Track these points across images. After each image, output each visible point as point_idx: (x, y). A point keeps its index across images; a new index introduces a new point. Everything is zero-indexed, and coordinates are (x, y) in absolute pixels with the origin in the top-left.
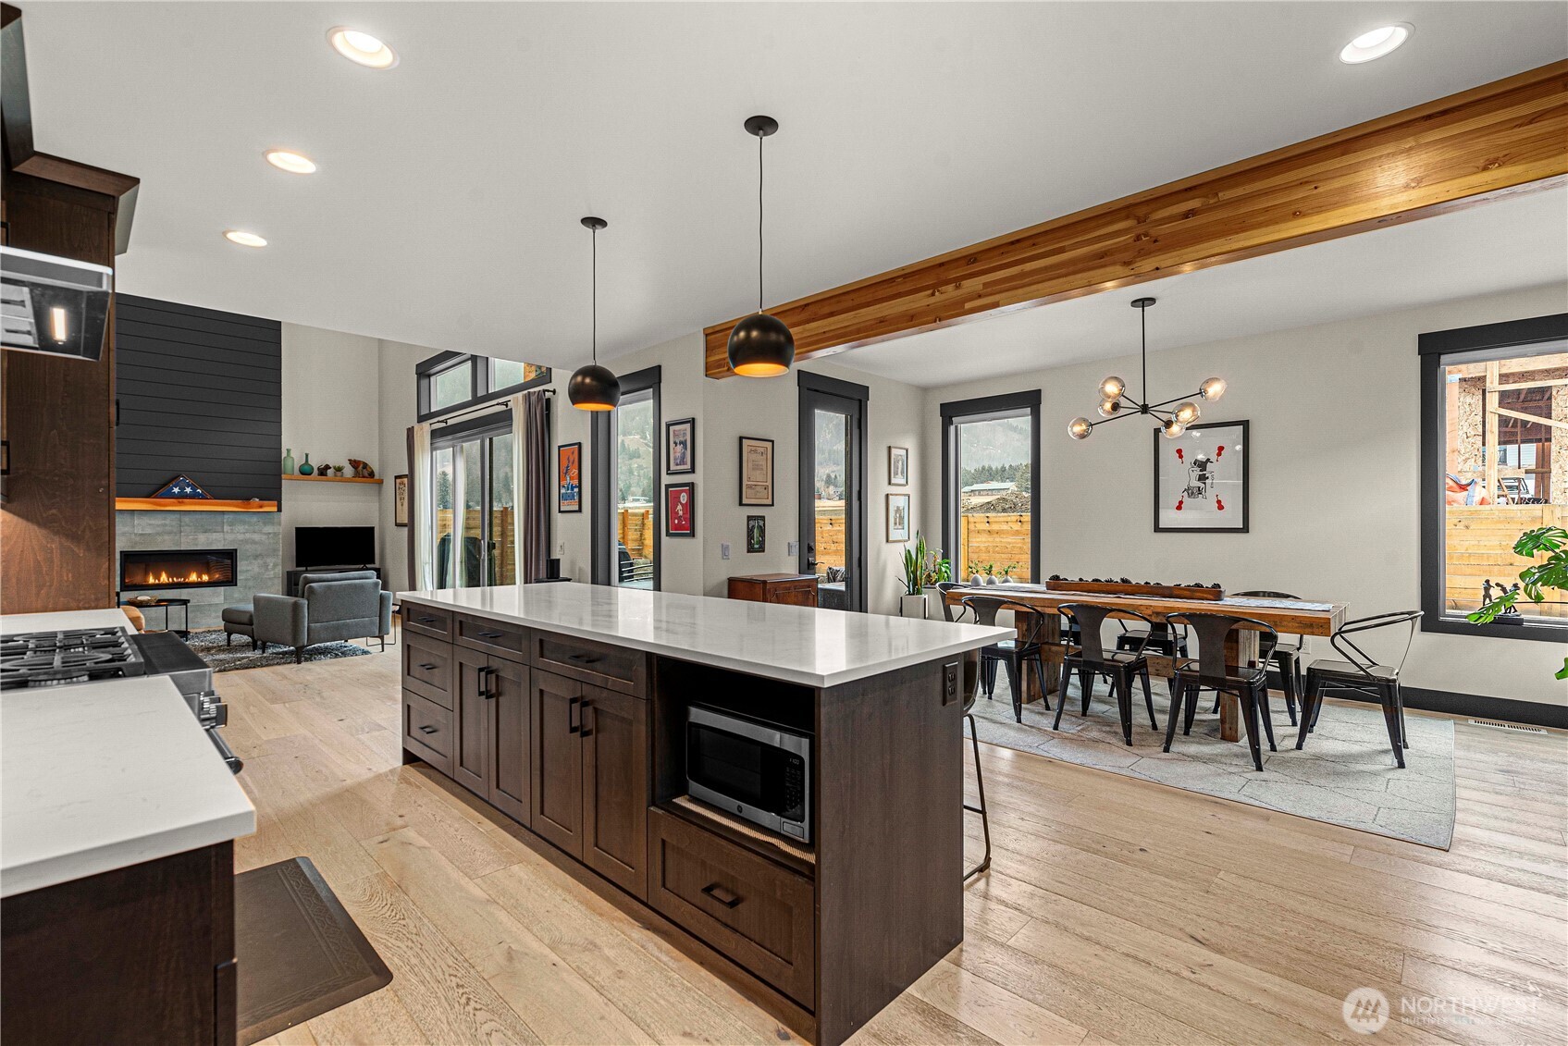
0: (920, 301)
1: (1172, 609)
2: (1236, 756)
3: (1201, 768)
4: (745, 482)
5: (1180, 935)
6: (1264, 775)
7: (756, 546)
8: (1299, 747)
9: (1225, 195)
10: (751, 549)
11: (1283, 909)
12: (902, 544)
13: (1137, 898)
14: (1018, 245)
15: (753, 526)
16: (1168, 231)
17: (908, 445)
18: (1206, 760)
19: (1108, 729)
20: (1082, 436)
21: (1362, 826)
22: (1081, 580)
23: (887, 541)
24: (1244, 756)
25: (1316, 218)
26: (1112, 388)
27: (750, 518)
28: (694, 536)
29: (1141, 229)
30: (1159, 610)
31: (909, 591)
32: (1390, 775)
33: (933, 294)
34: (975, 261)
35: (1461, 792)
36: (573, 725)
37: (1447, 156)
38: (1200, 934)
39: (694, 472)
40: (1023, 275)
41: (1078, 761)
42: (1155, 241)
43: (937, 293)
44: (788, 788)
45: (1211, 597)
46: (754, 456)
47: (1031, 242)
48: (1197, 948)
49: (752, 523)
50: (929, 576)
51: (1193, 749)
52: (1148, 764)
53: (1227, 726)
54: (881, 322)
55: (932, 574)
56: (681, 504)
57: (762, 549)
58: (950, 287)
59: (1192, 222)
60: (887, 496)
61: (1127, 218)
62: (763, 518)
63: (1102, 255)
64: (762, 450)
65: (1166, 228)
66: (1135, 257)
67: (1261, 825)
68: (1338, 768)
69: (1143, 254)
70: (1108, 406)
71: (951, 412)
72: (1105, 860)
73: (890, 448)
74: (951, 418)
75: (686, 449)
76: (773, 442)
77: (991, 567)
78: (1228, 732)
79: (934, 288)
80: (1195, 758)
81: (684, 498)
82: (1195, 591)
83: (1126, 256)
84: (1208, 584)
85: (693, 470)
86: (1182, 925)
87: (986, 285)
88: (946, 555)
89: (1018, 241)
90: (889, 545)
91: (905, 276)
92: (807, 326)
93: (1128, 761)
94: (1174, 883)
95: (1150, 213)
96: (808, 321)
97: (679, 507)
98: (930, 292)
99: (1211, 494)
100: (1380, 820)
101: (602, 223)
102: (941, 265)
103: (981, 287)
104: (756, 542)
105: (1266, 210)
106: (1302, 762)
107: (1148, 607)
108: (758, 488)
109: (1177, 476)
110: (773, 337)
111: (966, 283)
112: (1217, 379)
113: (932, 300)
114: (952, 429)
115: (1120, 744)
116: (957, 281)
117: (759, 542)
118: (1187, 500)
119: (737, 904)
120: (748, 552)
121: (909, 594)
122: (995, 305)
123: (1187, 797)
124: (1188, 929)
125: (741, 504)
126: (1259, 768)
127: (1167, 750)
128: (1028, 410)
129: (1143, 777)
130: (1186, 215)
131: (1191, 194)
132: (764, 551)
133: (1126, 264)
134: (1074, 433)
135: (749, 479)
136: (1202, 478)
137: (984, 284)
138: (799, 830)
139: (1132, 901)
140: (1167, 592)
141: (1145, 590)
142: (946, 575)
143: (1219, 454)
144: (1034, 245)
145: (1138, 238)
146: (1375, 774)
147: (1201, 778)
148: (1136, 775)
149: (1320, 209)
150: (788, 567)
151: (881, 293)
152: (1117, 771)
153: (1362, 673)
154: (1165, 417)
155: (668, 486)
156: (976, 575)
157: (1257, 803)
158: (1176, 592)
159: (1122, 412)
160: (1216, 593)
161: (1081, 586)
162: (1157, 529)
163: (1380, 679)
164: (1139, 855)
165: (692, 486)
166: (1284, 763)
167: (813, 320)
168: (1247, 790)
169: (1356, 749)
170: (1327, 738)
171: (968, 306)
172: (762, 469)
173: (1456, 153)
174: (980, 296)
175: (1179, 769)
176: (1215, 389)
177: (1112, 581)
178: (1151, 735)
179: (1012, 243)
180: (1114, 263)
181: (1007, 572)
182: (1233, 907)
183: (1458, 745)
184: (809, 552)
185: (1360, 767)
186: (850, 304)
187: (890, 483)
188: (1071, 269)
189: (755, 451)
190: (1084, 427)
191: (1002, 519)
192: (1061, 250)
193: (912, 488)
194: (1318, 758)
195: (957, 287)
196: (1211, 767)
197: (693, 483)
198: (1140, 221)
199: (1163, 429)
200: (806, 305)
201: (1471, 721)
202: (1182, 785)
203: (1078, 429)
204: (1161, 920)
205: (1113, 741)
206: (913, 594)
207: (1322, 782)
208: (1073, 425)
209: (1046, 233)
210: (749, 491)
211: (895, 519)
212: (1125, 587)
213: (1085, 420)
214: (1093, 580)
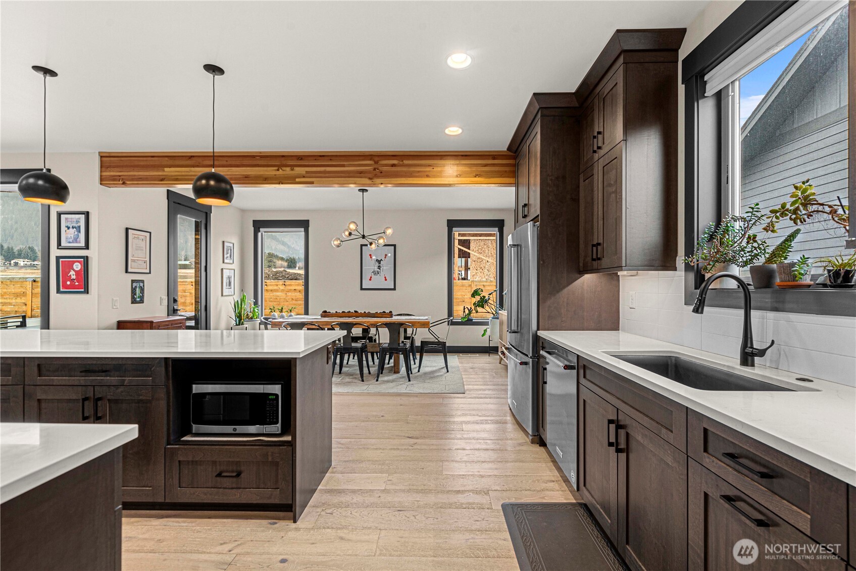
0: (270, 171)
1: (378, 322)
2: (401, 378)
3: (391, 385)
4: (130, 258)
5: (404, 438)
6: (411, 382)
7: (138, 300)
8: (419, 371)
9: (406, 162)
10: (134, 301)
11: (430, 421)
12: (232, 297)
13: (387, 432)
14: (323, 158)
15: (136, 287)
16: (386, 170)
17: (233, 241)
18: (392, 381)
19: (352, 377)
20: (338, 246)
21: (443, 392)
22: (336, 312)
23: (222, 295)
24: (403, 377)
25: (433, 179)
26: (352, 226)
27: (133, 281)
28: (88, 293)
29: (376, 166)
30: (372, 323)
31: (236, 323)
32: (445, 375)
33: (278, 170)
34: (301, 159)
35: (464, 376)
36: (85, 415)
37: (466, 170)
38: (410, 436)
39: (88, 249)
40: (325, 172)
41: (346, 391)
42: (381, 173)
43: (280, 170)
44: (268, 410)
45: (389, 316)
46: (136, 241)
47: (329, 158)
48: (411, 440)
49: (135, 284)
50: (248, 315)
51: (386, 378)
52: (372, 387)
53: (396, 368)
54: (246, 177)
55: (249, 314)
56: (74, 270)
57: (142, 301)
58: (288, 169)
59: (394, 169)
60: (222, 269)
61: (371, 160)
62: (143, 281)
63: (361, 172)
64: (143, 237)
65: (385, 169)
66: (373, 177)
67: (416, 399)
68: (431, 375)
69: (376, 176)
70: (347, 233)
71: (258, 225)
72: (371, 423)
73: (223, 242)
74: (259, 228)
75: (80, 232)
76: (150, 233)
77: (282, 308)
78: (396, 370)
79: (279, 167)
80: (388, 381)
81: (77, 266)
82: (383, 314)
83: (370, 176)
84: (387, 311)
85: (87, 247)
86: (404, 435)
87: (307, 172)
88: (256, 303)
89: (323, 156)
90: (223, 298)
91: (262, 157)
92: (193, 169)
93: (365, 387)
94: (397, 423)
95: (380, 160)
96: (193, 166)
97: (72, 273)
98: (277, 168)
99: (382, 274)
100: (447, 389)
101: (53, 74)
102: (283, 156)
103: (305, 173)
104: (137, 296)
105: (419, 172)
106: (421, 376)
107: (368, 322)
108: (140, 262)
109: (370, 266)
110: (223, 185)
111: (296, 169)
112: (390, 228)
113: (277, 173)
114: (260, 234)
115: (359, 382)
116: (292, 167)
117: (140, 297)
118: (373, 276)
119: (240, 474)
120: (132, 303)
121: (237, 325)
122: (312, 183)
123: (390, 395)
124: (407, 435)
125: (127, 271)
126: (409, 381)
127: (377, 380)
128: (303, 229)
129: (373, 392)
130: (393, 165)
131: (395, 158)
132: (143, 303)
133: (370, 179)
134: (334, 245)
135: (133, 256)
136: (379, 267)
137: (306, 172)
138: (277, 428)
139: (385, 433)
140: (373, 316)
141: (364, 315)
142: (257, 314)
143: (385, 258)
144: (331, 160)
145: (375, 169)
146: (441, 376)
147: (392, 388)
148: (370, 392)
149: (434, 176)
150: (159, 313)
151: (246, 162)
152: (362, 392)
153: (437, 340)
154: (370, 241)
155: (58, 258)
156: (274, 313)
157: (412, 392)
158: (376, 315)
159: (353, 237)
160: (390, 314)
161: (337, 315)
162: (362, 289)
163: (442, 342)
164: (382, 418)
165: (86, 259)
166: (416, 377)
167: (198, 166)
168: (408, 389)
169: (434, 369)
170: (426, 367)
171: (297, 180)
172: (143, 250)
173: (469, 170)
174: (304, 177)
175: (384, 386)
176: (389, 232)
177: (350, 312)
178: (369, 376)
179: (320, 156)
180: (365, 177)
181: (291, 311)
182: (416, 425)
183: (460, 363)
184: (174, 303)
185: (437, 374)
186: (225, 163)
187: (223, 262)
188: (347, 175)
189: (138, 238)
190: (339, 242)
191: (274, 283)
192: (343, 166)
193: (236, 266)
194: (425, 374)
195: (292, 170)
196: (394, 384)
197: (87, 257)
198: (376, 163)
199: (369, 245)
200: (192, 156)
201: (461, 355)
202: (387, 392)
203: (337, 243)
204: (397, 436)
205: (356, 381)
206: (239, 325)
207: (428, 381)
208: (335, 240)
209: (336, 156)
210: (133, 263)
211: (227, 283)
212: (356, 314)
213: (339, 239)
214: (342, 312)
